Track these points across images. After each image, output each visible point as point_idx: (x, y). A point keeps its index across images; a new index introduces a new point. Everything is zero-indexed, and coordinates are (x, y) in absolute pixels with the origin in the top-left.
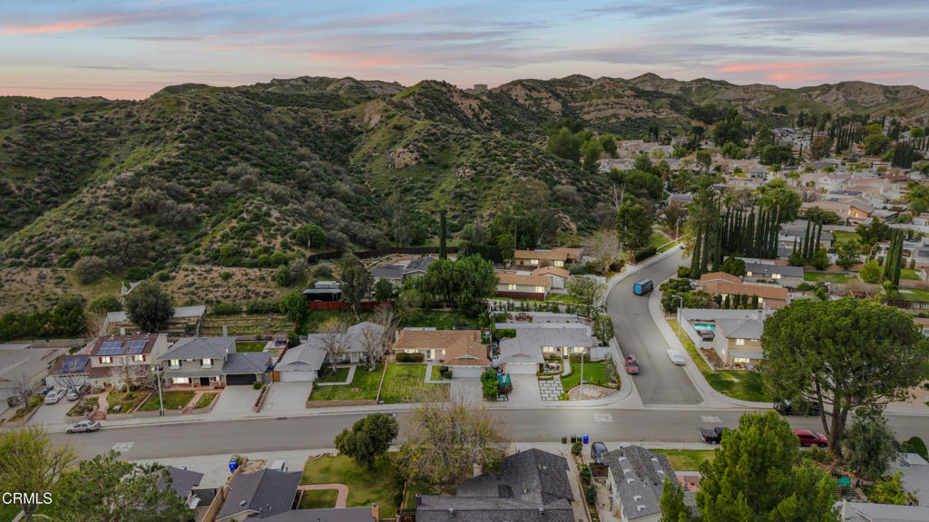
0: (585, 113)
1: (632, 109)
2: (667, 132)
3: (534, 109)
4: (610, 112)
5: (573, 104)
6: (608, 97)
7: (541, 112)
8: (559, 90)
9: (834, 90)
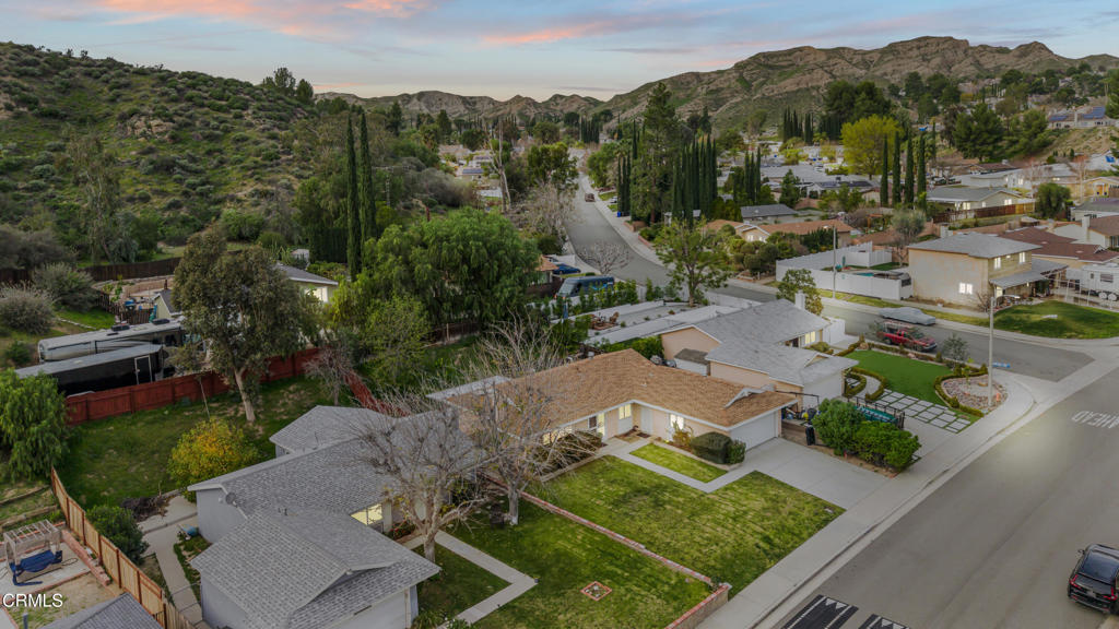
9: (415, 100)
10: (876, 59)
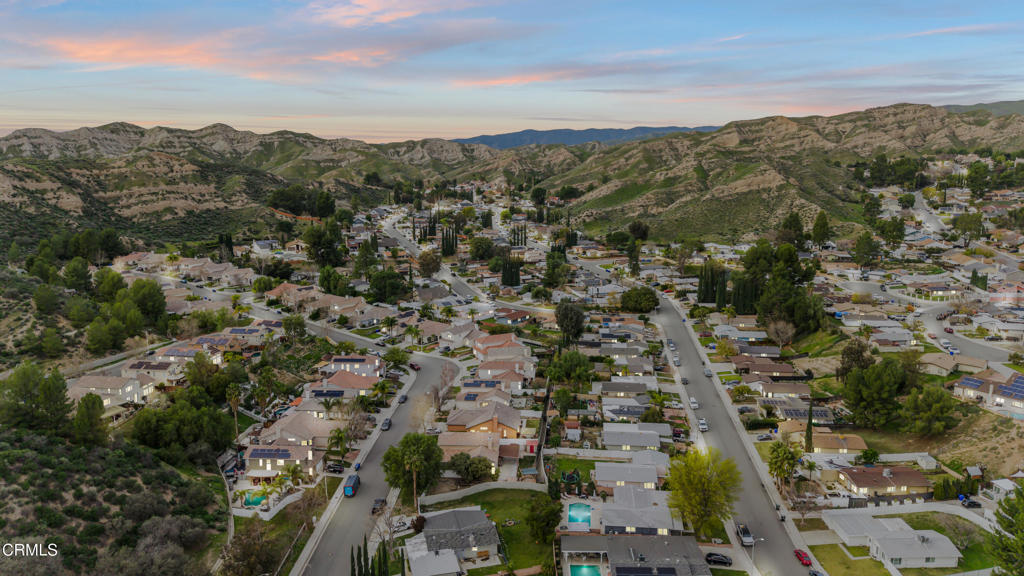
0: (123, 207)
1: (193, 199)
2: (246, 229)
3: (31, 210)
4: (161, 205)
5: (101, 194)
6: (156, 184)
7: (43, 214)
8: (76, 174)
9: (419, 147)
10: (848, 130)
